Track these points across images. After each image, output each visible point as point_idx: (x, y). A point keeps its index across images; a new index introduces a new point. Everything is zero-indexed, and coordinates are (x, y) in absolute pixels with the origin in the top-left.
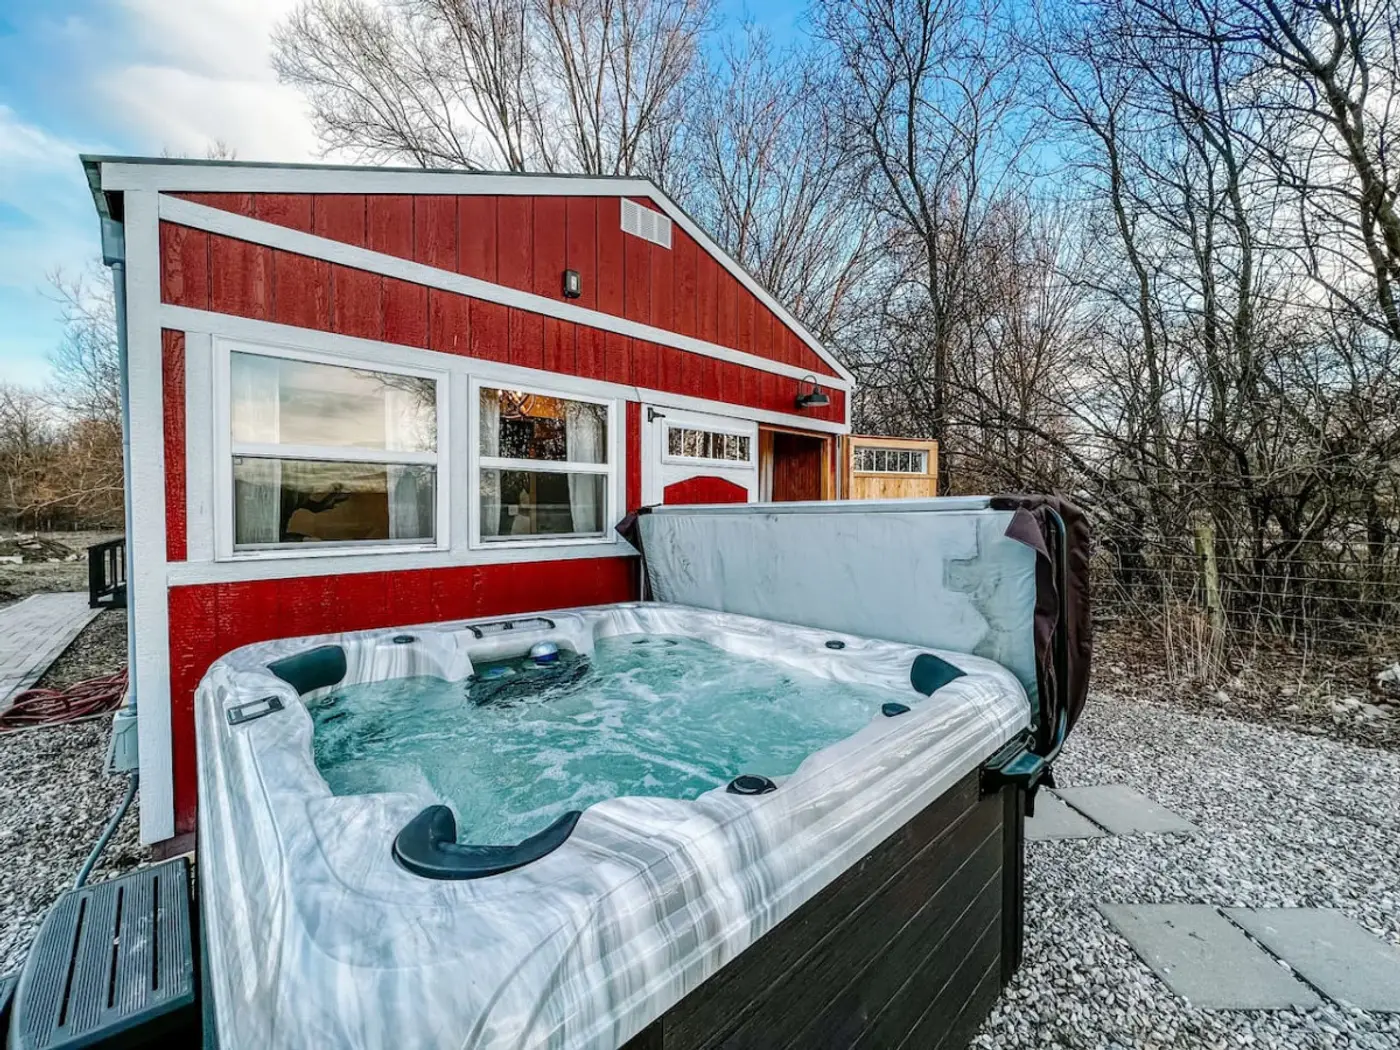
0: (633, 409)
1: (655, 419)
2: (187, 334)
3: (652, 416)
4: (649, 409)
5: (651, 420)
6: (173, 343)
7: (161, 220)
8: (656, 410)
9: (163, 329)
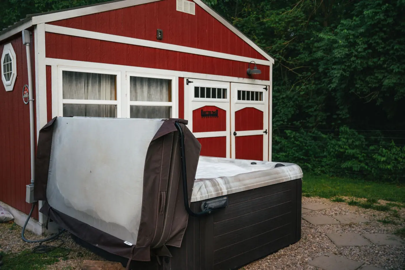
0: (181, 80)
1: (189, 84)
2: (52, 66)
3: (188, 82)
4: (187, 80)
5: (187, 84)
6: (49, 68)
7: (46, 32)
8: (190, 80)
9: (46, 65)
